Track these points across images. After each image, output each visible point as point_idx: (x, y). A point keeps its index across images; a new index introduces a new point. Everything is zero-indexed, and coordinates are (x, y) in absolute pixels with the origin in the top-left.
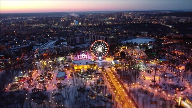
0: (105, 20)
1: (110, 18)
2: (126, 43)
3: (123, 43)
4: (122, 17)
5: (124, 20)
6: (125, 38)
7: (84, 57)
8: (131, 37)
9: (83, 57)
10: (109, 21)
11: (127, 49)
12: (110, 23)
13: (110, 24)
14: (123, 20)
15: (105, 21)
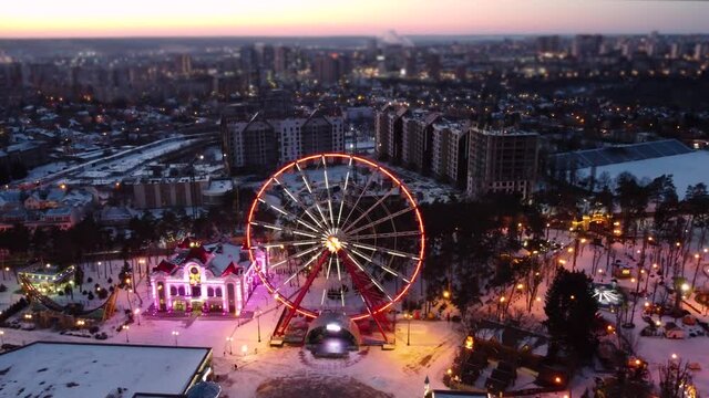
0: (523, 60)
1: (548, 55)
2: (613, 187)
3: (592, 179)
4: (603, 50)
5: (613, 61)
6: (609, 145)
7: (204, 297)
8: (649, 138)
9: (196, 291)
10: (537, 64)
11: (623, 238)
12: (542, 71)
13: (542, 76)
14: (606, 60)
15: (522, 66)
